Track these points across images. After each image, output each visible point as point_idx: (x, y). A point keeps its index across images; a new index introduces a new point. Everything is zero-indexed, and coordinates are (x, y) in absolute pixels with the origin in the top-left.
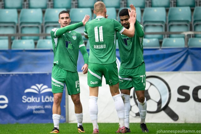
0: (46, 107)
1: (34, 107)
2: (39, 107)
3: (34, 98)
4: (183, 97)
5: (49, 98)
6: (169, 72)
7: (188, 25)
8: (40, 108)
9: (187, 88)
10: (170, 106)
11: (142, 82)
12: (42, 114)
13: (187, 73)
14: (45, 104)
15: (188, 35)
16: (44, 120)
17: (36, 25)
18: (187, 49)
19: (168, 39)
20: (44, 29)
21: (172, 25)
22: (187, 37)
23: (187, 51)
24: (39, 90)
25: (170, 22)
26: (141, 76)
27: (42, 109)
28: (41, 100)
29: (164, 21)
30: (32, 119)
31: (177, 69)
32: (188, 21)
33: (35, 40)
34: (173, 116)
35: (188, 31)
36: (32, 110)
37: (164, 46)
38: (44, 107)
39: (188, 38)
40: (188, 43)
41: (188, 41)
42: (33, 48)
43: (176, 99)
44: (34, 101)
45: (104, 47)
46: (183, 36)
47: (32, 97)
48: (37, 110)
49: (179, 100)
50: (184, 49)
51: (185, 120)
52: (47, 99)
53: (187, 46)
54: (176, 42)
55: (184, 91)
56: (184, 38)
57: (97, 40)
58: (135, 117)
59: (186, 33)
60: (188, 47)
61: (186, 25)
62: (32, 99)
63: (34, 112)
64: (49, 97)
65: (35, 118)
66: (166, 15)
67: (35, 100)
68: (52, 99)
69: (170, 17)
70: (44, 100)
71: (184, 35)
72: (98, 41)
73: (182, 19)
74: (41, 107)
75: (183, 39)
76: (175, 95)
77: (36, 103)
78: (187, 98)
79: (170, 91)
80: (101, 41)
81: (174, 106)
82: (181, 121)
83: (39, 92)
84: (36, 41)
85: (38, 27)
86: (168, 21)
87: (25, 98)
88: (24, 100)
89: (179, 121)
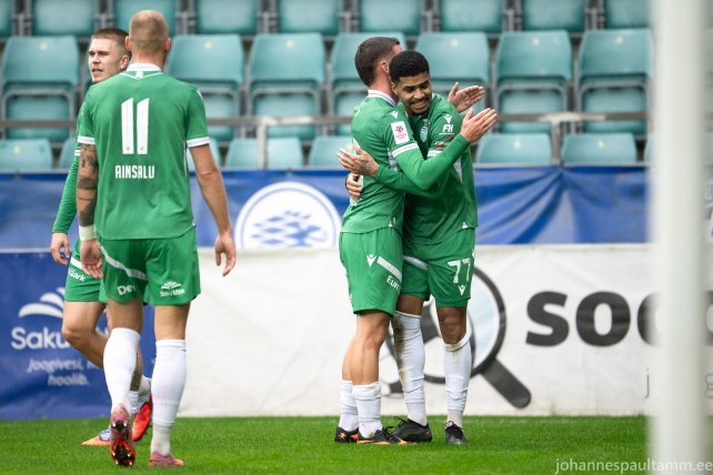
1: (50, 366)
2: (66, 364)
3: (52, 335)
4: (546, 330)
6: (499, 247)
7: (563, 90)
8: (72, 366)
9: (560, 299)
10: (502, 357)
11: (456, 280)
12: (78, 387)
13: (558, 251)
15: (562, 125)
16: (83, 409)
17: (58, 91)
18: (560, 170)
19: (498, 136)
21: (508, 93)
22: (558, 131)
23: (560, 177)
25: (501, 80)
26: (451, 264)
27: (77, 371)
29: (484, 76)
30: (43, 403)
31: (526, 238)
32: (560, 79)
33: (52, 140)
34: (514, 391)
35: (560, 110)
36: (44, 375)
37: (483, 161)
38: (84, 364)
39: (562, 135)
40: (563, 152)
41: (561, 143)
42: (48, 169)
43: (524, 337)
44: (53, 345)
45: (147, 174)
46: (544, 126)
47: (46, 330)
48: (60, 373)
49: (534, 339)
50: (549, 170)
51: (553, 406)
53: (556, 162)
54: (524, 148)
55: (550, 308)
56: (549, 132)
57: (127, 149)
58: (387, 396)
59: (556, 119)
60: (562, 163)
61: (556, 92)
62: (45, 339)
63: (52, 380)
65: (53, 400)
66: (491, 59)
67: (54, 340)
69: (502, 64)
71: (550, 123)
72: (131, 152)
73: (543, 72)
74: (77, 364)
75: (545, 137)
76: (521, 324)
77: (58, 349)
78: (559, 333)
79: (502, 308)
80: (139, 152)
81: (518, 359)
82: (537, 408)
84: (57, 145)
85: (63, 98)
86: (495, 77)
87: (19, 334)
88: (19, 342)
89: (533, 410)
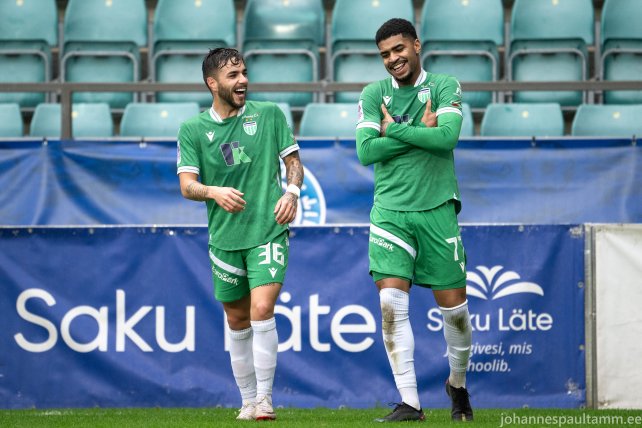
0: (514, 348)
2: (487, 349)
5: (523, 318)
8: (491, 351)
14: (511, 337)
20: (509, 65)
24: (490, 288)
26: (449, 241)
27: (498, 357)
28: (494, 323)
38: (506, 348)
48: (479, 358)
52: (518, 322)
64: (525, 312)
67: (473, 323)
68: (534, 320)
70: (506, 323)
74: (498, 349)
83: (489, 294)
87: (434, 314)
88: (435, 324)
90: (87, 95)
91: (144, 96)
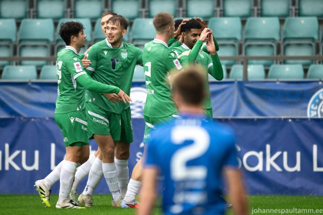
90: (254, 61)
91: (278, 62)
